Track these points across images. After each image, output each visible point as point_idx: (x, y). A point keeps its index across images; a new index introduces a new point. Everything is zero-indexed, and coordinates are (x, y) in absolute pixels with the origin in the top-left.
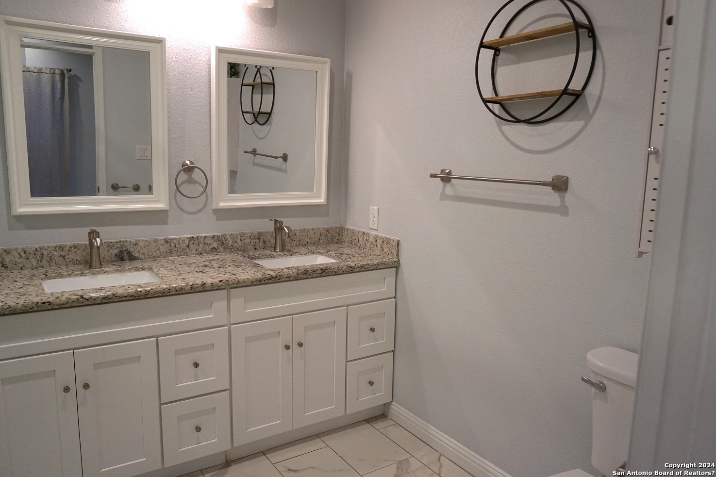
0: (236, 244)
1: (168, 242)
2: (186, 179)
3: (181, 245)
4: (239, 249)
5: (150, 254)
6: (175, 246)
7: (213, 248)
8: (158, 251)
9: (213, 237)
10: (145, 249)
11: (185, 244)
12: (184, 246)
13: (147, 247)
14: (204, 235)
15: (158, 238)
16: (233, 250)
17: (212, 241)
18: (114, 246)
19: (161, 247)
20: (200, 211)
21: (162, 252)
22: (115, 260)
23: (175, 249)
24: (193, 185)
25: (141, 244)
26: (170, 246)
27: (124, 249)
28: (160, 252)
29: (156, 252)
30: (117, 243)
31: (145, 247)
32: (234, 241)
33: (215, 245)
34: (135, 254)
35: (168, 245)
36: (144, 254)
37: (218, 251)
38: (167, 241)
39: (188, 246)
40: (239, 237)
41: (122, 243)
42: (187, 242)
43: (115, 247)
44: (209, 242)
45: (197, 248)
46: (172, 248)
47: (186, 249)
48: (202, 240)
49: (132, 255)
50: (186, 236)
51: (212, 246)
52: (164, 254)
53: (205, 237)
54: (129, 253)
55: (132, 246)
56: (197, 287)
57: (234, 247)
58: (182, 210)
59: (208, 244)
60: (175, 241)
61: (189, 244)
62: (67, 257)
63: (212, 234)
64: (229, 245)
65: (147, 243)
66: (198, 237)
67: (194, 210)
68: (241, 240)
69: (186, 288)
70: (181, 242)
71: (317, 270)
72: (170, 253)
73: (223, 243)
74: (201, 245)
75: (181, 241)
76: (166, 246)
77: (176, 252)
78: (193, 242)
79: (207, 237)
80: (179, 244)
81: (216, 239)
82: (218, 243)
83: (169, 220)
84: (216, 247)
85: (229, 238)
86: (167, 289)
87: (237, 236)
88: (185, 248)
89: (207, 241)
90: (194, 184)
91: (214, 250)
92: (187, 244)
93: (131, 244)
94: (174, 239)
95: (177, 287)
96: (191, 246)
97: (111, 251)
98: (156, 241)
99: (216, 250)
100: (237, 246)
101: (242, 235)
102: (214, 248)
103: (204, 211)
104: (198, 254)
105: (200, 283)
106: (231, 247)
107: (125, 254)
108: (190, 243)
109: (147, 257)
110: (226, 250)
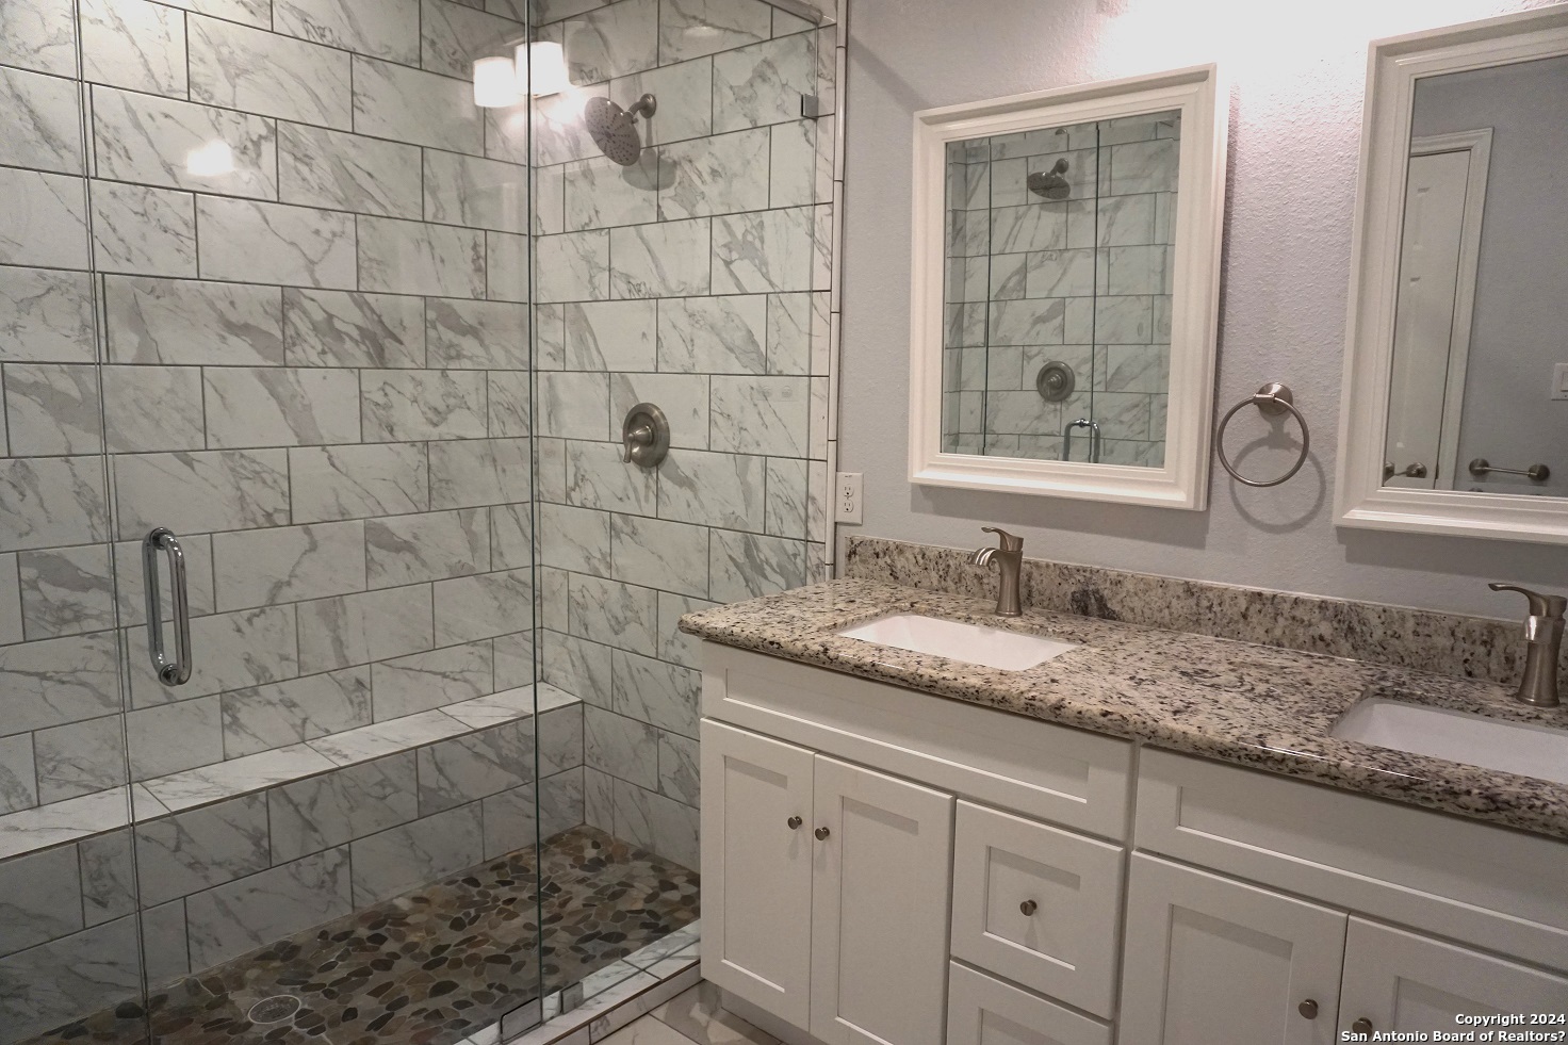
0: (1397, 642)
1: (1193, 594)
2: (1265, 435)
3: (1226, 607)
4: (1407, 661)
5: (1148, 613)
6: (1210, 608)
7: (1316, 636)
8: (1166, 611)
9: (1320, 607)
10: (1137, 598)
11: (1235, 609)
12: (1233, 612)
13: (1140, 594)
14: (1295, 594)
15: (1171, 578)
16: (1382, 658)
17: (1317, 615)
18: (1071, 576)
19: (1174, 602)
20: (1297, 526)
21: (1176, 615)
22: (1070, 607)
23: (1210, 616)
24: (1286, 452)
25: (1129, 586)
26: (1197, 605)
27: (1091, 587)
28: (1171, 614)
29: (1161, 611)
30: (1078, 571)
31: (1136, 594)
32: (1389, 632)
33: (1325, 629)
34: (1114, 605)
35: (1192, 602)
36: (1132, 610)
37: (1333, 648)
38: (1189, 590)
39: (1245, 616)
40: (1410, 624)
41: (1088, 574)
42: (1243, 603)
43: (1073, 580)
44: (1306, 618)
45: (1270, 626)
46: (1202, 611)
47: (1237, 622)
48: (1286, 607)
49: (1105, 605)
50: (1242, 587)
51: (1312, 631)
52: (1181, 622)
53: (1296, 601)
54: (1101, 602)
55: (1108, 585)
56: (1041, 708)
57: (1390, 649)
58: (1246, 516)
59: (1303, 621)
60: (1210, 595)
61: (1247, 609)
62: (985, 581)
63: (1317, 597)
64: (1370, 640)
65: (1142, 586)
66: (1275, 596)
67: (1280, 520)
68: (1416, 633)
69: (1015, 702)
70: (1228, 601)
71: (1468, 793)
72: (1195, 623)
73: (1351, 629)
74: (1281, 620)
75: (1226, 597)
76: (1188, 602)
77: (1211, 623)
78: (1259, 607)
79: (1304, 602)
80: (1220, 605)
81: (1330, 613)
82: (1336, 625)
83: (1210, 538)
84: (1328, 637)
85: (1377, 621)
86: (973, 690)
87: (1403, 618)
88: (1236, 618)
89: (1298, 613)
90: (1288, 449)
91: (1319, 643)
92: (1243, 610)
93: (1106, 580)
94: (1211, 589)
95: (996, 693)
96: (1254, 619)
97: (1065, 586)
98: (1163, 584)
99: (1328, 645)
100: (1400, 649)
101: (1423, 619)
102: (1321, 638)
103: (1308, 526)
104: (1271, 643)
105: (1053, 699)
106: (1379, 649)
107: (1093, 601)
108: (1251, 608)
109: (1139, 618)
110: (1360, 652)
